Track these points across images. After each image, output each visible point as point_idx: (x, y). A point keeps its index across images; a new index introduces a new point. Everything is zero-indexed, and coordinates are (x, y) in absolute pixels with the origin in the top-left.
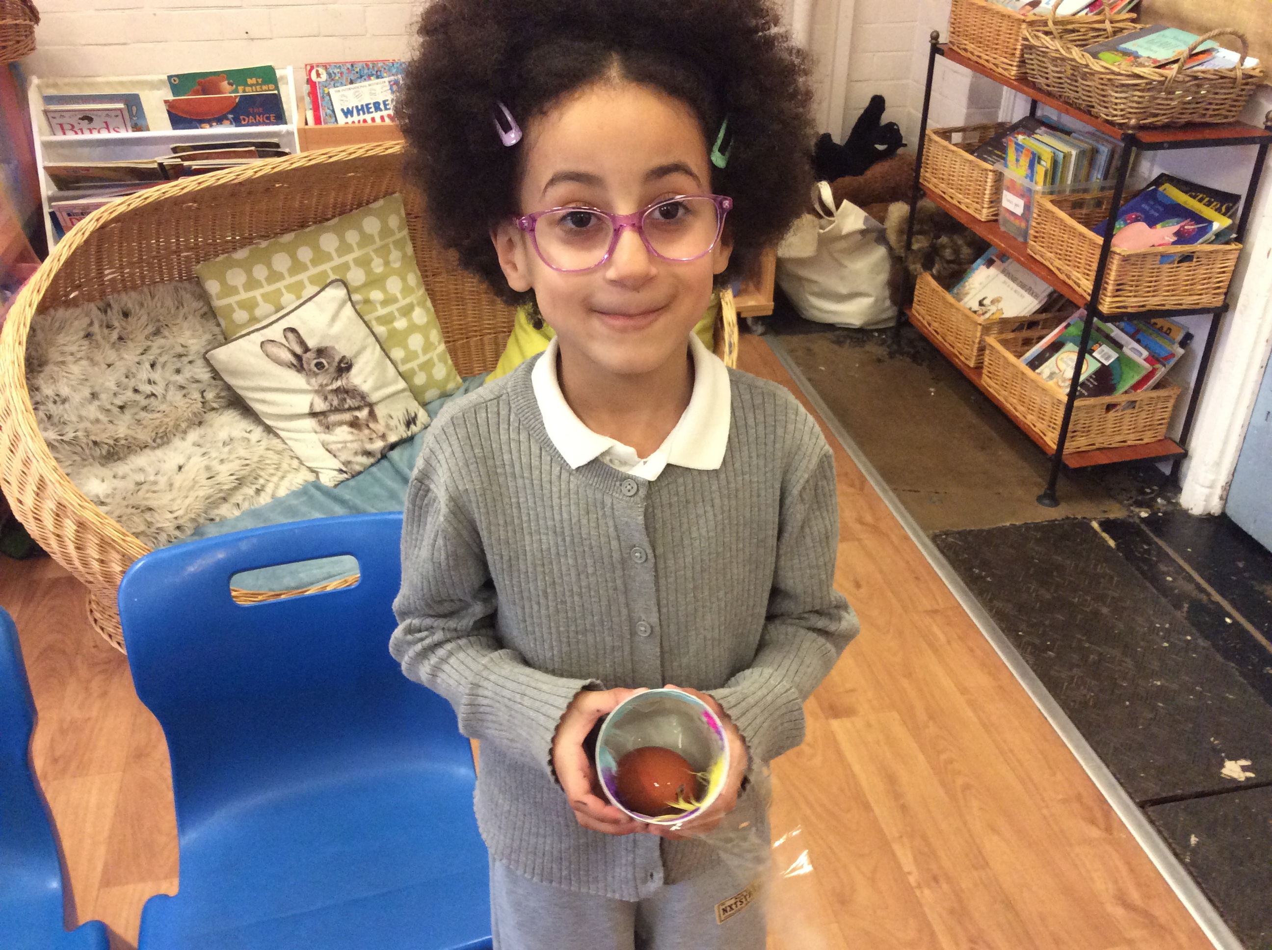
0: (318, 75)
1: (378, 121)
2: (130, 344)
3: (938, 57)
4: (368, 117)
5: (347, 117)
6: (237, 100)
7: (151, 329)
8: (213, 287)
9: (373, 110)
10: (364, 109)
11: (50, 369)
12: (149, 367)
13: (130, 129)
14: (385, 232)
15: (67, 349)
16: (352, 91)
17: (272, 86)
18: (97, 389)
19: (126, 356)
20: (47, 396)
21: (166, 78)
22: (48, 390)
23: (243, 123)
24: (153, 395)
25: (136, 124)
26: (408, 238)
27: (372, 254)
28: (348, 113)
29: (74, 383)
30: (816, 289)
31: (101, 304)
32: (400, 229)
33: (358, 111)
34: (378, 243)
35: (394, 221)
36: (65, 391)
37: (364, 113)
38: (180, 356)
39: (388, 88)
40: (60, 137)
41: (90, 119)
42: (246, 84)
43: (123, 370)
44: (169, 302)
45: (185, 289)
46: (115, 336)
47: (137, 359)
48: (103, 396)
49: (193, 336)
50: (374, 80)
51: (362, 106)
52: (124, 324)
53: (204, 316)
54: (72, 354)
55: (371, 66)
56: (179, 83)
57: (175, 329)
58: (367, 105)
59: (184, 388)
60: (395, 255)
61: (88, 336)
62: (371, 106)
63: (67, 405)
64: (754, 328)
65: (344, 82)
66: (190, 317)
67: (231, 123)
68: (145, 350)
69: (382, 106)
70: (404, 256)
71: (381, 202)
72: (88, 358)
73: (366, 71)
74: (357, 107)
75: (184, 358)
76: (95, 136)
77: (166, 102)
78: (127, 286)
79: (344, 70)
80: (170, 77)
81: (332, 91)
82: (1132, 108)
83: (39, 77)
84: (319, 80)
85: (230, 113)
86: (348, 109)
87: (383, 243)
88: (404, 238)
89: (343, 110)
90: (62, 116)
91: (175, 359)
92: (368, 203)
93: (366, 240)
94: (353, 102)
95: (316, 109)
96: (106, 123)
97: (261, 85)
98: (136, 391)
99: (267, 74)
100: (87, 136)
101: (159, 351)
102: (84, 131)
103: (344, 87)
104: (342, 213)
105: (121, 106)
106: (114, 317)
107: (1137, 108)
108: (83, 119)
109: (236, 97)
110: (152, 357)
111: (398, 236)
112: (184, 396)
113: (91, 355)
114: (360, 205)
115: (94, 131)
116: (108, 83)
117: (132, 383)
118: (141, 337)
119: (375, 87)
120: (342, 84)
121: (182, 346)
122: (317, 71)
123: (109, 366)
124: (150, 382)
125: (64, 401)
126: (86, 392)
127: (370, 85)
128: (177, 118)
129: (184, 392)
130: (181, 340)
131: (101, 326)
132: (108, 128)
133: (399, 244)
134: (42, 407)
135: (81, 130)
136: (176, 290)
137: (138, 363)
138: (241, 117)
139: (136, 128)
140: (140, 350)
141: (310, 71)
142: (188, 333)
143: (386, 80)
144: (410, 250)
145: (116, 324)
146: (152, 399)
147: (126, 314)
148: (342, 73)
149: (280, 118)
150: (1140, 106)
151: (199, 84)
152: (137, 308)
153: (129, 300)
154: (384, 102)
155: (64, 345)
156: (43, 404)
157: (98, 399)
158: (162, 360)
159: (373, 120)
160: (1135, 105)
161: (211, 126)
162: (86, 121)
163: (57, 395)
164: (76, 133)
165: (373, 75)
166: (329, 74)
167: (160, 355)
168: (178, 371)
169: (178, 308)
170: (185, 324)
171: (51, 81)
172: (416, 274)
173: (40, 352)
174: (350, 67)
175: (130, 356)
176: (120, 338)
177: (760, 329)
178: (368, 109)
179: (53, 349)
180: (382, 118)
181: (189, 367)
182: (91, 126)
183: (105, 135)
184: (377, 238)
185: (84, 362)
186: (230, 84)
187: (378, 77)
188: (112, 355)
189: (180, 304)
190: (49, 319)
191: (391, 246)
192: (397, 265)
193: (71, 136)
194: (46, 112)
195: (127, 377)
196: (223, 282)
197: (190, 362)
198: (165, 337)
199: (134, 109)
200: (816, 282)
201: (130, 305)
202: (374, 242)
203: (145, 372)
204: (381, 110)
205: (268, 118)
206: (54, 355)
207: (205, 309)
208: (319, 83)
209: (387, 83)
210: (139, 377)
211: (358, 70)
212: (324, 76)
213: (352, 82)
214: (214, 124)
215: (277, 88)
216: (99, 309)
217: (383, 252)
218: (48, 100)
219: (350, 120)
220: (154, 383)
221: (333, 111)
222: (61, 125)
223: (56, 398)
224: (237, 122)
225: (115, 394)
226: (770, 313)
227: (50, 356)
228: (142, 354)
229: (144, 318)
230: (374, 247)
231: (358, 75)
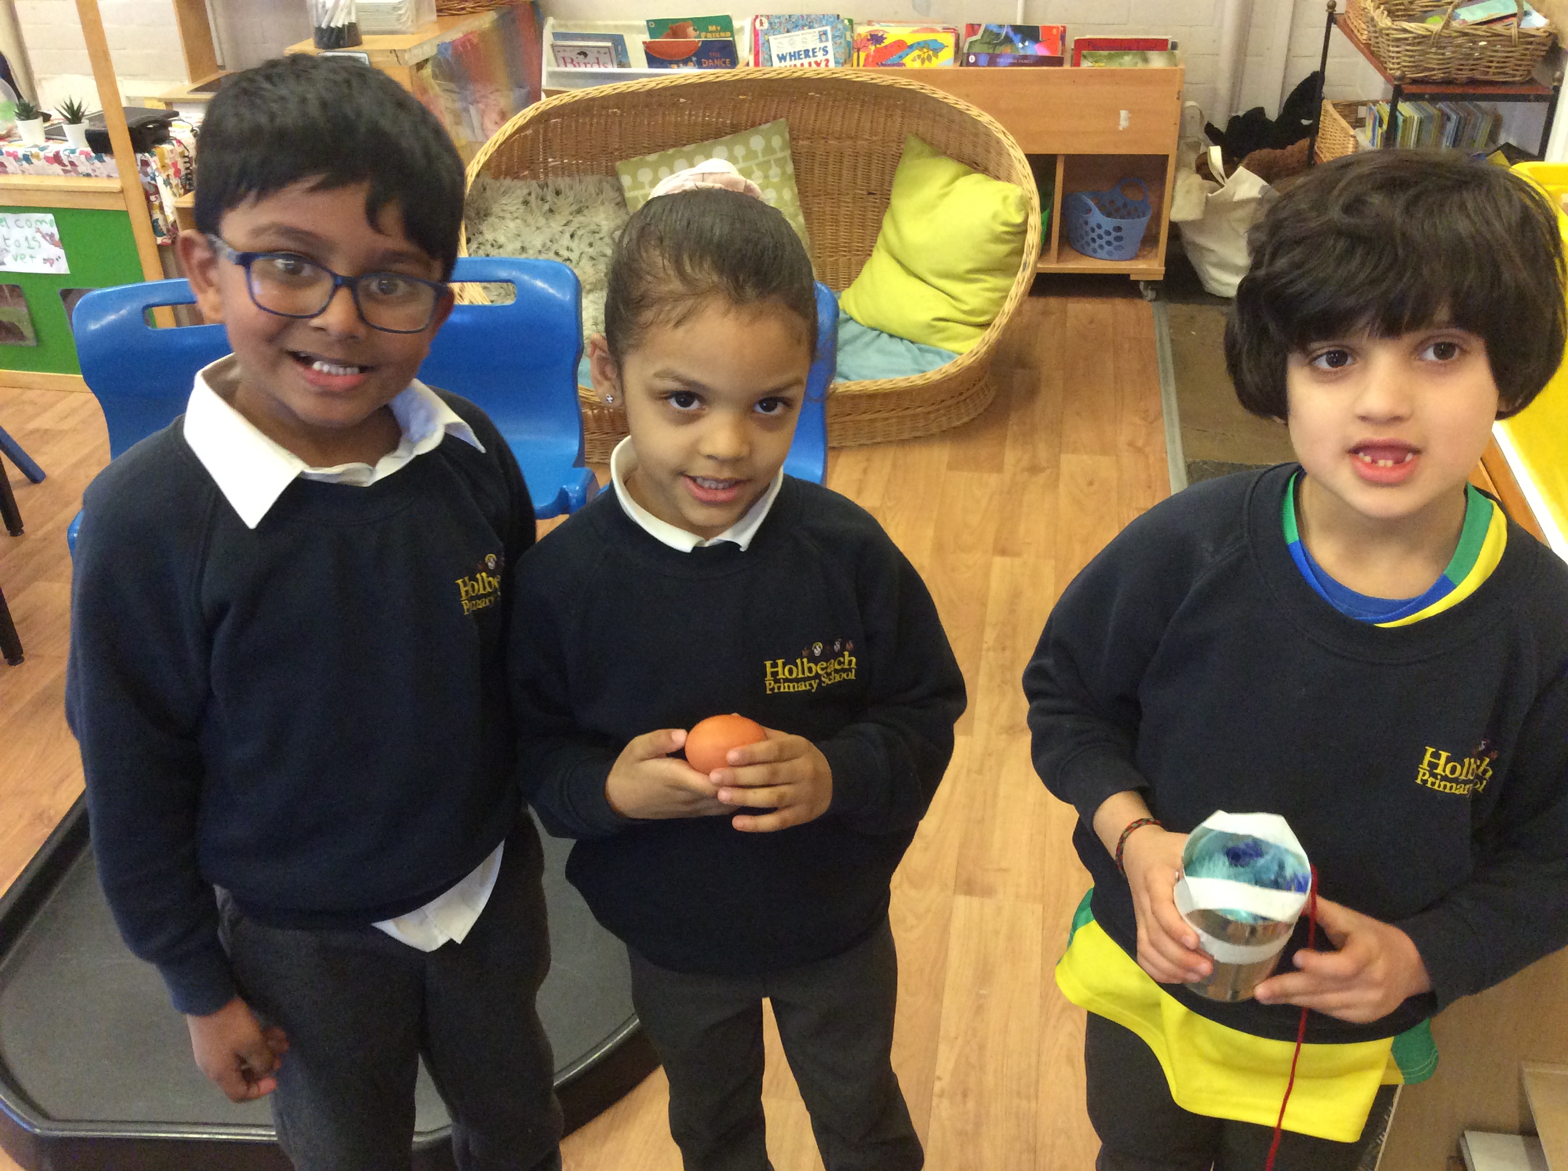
0: (762, 24)
1: (806, 65)
2: (558, 217)
3: (1333, 25)
4: (798, 62)
5: (781, 61)
6: (700, 44)
7: (574, 207)
8: (626, 180)
9: (803, 56)
10: (795, 56)
11: (492, 219)
12: (569, 237)
13: (616, 66)
14: (768, 150)
15: (505, 208)
16: (788, 39)
17: (729, 34)
18: (526, 245)
19: (552, 224)
20: (487, 240)
21: (645, 23)
22: (489, 236)
23: (704, 65)
24: (569, 259)
25: (621, 62)
26: (789, 158)
27: (755, 168)
28: (782, 58)
29: (509, 235)
30: (1213, 259)
31: (542, 182)
32: (782, 149)
33: (791, 56)
34: (761, 159)
35: (777, 142)
36: (502, 239)
37: (795, 59)
38: (594, 232)
39: (818, 37)
40: (562, 69)
41: (585, 54)
42: (707, 31)
43: (549, 236)
44: (592, 190)
45: (607, 182)
46: (546, 207)
47: (560, 229)
48: (531, 252)
49: (607, 219)
50: (807, 30)
51: (795, 52)
52: (555, 200)
53: (617, 204)
54: (511, 213)
55: (805, 17)
56: (657, 27)
57: (593, 210)
58: (799, 52)
59: (594, 259)
60: (775, 171)
61: (526, 203)
62: (802, 53)
63: (501, 250)
64: (1145, 293)
65: (782, 30)
66: (606, 203)
67: (695, 66)
68: (568, 222)
69: (811, 54)
70: (784, 173)
71: (768, 125)
72: (522, 219)
73: (801, 22)
74: (790, 53)
75: (596, 235)
76: (589, 69)
77: (644, 43)
78: (564, 170)
79: (783, 20)
80: (648, 22)
81: (771, 38)
82: (1405, 61)
83: (555, 19)
84: (762, 28)
85: (694, 55)
86: (783, 55)
87: (766, 159)
88: (784, 158)
89: (778, 56)
90: (564, 50)
91: (590, 234)
92: (760, 124)
93: (751, 155)
94: (787, 49)
95: (757, 55)
96: (598, 59)
97: (720, 32)
98: (557, 254)
99: (725, 23)
100: (582, 69)
101: (578, 226)
102: (581, 64)
103: (781, 36)
104: (734, 132)
105: (609, 44)
106: (550, 196)
107: (1410, 62)
108: (579, 54)
109: (699, 41)
110: (572, 230)
111: (780, 155)
112: (593, 265)
113: (525, 218)
114: (753, 125)
115: (588, 65)
116: (606, 26)
117: (555, 247)
118: (567, 212)
119: (806, 36)
120: (780, 33)
121: (597, 225)
122: (761, 20)
123: (538, 228)
124: (568, 249)
125: (500, 247)
126: (518, 245)
127: (802, 34)
128: (655, 57)
129: (593, 262)
130: (595, 220)
131: (537, 198)
132: (598, 63)
133: (780, 163)
134: (482, 247)
135: (578, 63)
136: (600, 182)
137: (561, 232)
138: (703, 60)
139: (621, 65)
140: (565, 222)
141: (755, 20)
142: (602, 216)
143: (817, 30)
144: (790, 168)
145: (549, 198)
146: (568, 262)
147: (558, 193)
148: (780, 23)
149: (733, 62)
150: (1412, 59)
151: (671, 28)
152: (567, 190)
153: (563, 182)
154: (813, 49)
155: (506, 204)
156: (484, 245)
157: (526, 252)
158: (580, 233)
159: (802, 65)
160: (1407, 59)
161: (679, 67)
162: (582, 56)
163: (495, 241)
164: (575, 66)
165: (806, 25)
166: (770, 23)
167: (579, 228)
168: (591, 245)
169: (598, 194)
170: (602, 208)
171: (562, 22)
172: (792, 190)
173: (487, 204)
174: (788, 17)
175: (556, 224)
176: (551, 211)
177: (1150, 294)
178: (799, 55)
179: (497, 205)
180: (810, 64)
181: (599, 243)
182: (586, 61)
183: (596, 69)
184: (760, 154)
185: (518, 221)
186: (694, 29)
187: (810, 27)
188: (542, 221)
189: (600, 192)
190: (498, 184)
191: (772, 162)
192: (775, 180)
193: (571, 69)
194: (553, 46)
195: (551, 241)
196: (634, 177)
197: (601, 239)
198: (584, 216)
199: (620, 47)
200: (1213, 251)
201: (562, 187)
202: (757, 157)
203: (566, 240)
204: (809, 57)
205: (724, 62)
206: (496, 209)
207: (619, 199)
208: (762, 30)
209: (817, 34)
210: (561, 243)
211: (794, 20)
212: (766, 25)
213: (788, 32)
214: (681, 65)
215: (732, 35)
216: (539, 186)
217: (765, 166)
218: (556, 36)
219: (783, 64)
220: (572, 250)
221: (771, 57)
222: (564, 58)
223: (494, 242)
224: (700, 65)
225: (540, 252)
226: (1161, 278)
227: (494, 210)
228: (565, 225)
229: (571, 199)
230: (757, 161)
231: (793, 25)
